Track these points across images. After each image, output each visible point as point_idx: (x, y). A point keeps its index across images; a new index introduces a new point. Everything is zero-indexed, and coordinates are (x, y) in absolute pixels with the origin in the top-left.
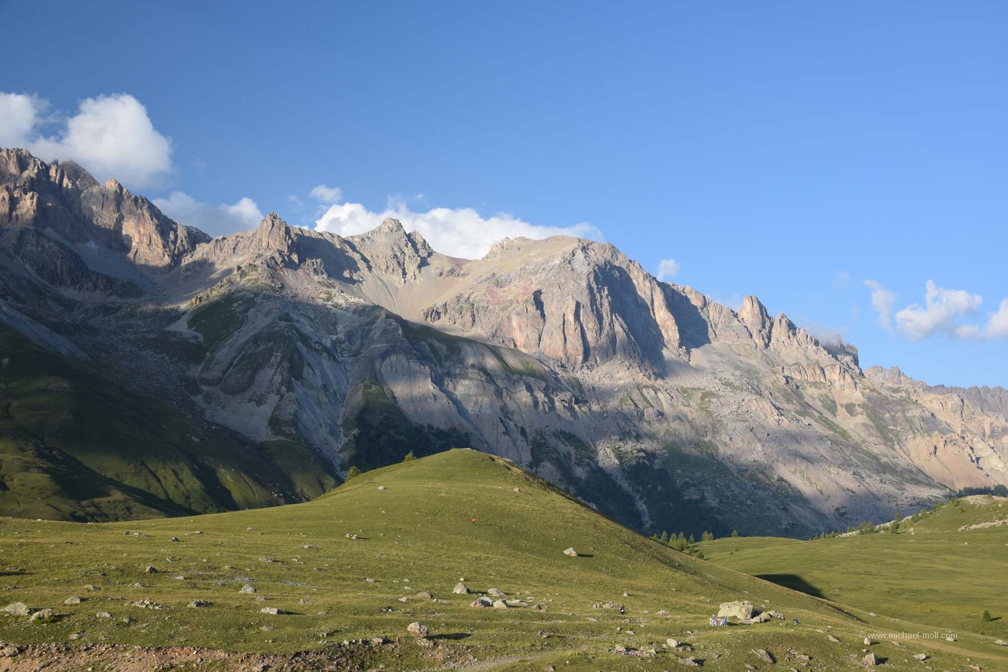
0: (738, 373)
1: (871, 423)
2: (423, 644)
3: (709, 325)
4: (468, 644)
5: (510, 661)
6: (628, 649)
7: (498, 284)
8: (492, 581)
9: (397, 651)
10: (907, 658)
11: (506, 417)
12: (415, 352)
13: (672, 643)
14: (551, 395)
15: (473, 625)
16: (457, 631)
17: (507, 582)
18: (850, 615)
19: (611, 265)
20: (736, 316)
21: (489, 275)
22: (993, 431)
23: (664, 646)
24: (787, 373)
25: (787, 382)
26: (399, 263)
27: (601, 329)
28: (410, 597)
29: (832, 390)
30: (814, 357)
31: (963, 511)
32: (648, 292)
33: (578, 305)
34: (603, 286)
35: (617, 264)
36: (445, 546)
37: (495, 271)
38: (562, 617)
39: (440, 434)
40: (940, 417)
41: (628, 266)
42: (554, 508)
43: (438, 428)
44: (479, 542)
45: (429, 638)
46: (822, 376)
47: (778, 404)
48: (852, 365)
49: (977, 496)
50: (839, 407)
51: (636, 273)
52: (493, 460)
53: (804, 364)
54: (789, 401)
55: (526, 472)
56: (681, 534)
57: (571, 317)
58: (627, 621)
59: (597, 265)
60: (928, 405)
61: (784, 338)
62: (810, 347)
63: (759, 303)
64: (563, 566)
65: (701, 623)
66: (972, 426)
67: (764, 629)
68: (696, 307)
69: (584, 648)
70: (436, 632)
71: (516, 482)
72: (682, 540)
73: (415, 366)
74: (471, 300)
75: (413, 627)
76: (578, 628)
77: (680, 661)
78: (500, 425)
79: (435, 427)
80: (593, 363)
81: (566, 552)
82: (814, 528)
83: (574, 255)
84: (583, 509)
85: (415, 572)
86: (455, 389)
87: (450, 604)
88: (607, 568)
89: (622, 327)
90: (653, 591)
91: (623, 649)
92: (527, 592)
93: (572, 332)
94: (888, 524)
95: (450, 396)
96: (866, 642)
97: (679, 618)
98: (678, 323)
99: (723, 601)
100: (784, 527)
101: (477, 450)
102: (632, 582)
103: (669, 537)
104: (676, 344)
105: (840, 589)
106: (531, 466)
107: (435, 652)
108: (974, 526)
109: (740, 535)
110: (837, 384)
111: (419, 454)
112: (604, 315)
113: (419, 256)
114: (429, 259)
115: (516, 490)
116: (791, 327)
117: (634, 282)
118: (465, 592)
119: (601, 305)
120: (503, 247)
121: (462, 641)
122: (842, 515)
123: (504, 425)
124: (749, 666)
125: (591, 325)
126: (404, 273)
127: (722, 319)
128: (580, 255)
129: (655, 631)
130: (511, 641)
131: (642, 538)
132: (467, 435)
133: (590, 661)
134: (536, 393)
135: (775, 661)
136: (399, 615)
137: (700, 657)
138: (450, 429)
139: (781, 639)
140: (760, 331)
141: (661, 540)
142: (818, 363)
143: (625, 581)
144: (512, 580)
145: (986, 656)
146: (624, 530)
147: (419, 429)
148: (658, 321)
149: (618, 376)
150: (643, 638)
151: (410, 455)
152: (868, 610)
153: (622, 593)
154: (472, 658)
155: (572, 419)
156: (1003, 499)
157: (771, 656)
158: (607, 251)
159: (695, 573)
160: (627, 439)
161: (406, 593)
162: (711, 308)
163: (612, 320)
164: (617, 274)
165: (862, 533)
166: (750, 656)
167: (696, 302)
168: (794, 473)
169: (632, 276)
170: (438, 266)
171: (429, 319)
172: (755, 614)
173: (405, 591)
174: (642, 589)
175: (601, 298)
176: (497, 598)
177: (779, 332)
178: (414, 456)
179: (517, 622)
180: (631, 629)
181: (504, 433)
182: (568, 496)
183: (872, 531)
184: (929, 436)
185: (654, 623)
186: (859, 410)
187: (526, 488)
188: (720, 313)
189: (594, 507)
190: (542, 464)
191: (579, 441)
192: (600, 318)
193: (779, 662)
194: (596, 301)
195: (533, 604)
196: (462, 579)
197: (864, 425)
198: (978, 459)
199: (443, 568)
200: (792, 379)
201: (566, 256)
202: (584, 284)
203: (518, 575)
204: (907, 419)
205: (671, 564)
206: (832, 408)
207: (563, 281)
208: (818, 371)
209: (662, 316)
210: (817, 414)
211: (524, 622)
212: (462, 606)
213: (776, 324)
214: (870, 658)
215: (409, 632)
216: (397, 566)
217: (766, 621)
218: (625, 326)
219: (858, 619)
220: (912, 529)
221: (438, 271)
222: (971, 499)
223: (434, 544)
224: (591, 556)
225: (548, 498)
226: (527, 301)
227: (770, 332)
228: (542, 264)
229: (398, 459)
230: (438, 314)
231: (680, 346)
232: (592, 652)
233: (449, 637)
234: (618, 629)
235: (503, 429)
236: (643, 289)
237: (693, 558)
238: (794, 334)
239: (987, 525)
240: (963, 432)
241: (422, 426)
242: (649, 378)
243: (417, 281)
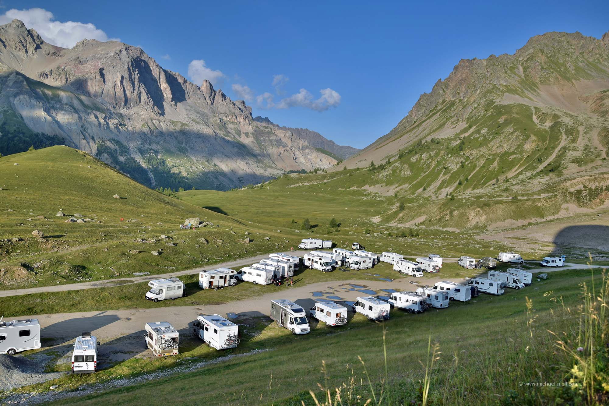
0: (198, 116)
1: (255, 141)
2: (40, 240)
3: (186, 92)
4: (64, 240)
5: (86, 247)
6: (143, 240)
7: (80, 63)
8: (77, 210)
9: (27, 244)
10: (262, 239)
11: (84, 131)
12: (34, 94)
13: (163, 237)
14: (108, 121)
15: (67, 231)
16: (59, 234)
17: (84, 211)
18: (241, 223)
19: (140, 59)
20: (199, 89)
21: (76, 57)
22: (302, 147)
23: (160, 238)
24: (220, 117)
25: (220, 121)
26: (23, 45)
27: (134, 90)
28: (33, 218)
29: (240, 126)
30: (233, 111)
31: (288, 180)
32: (158, 74)
33: (122, 77)
34: (136, 68)
35: (143, 58)
36: (52, 194)
37: (79, 56)
38: (111, 226)
39: (48, 138)
40: (283, 140)
41: (148, 60)
42: (108, 175)
43: (47, 135)
44: (70, 192)
45: (44, 238)
46: (236, 119)
47: (216, 131)
48: (249, 115)
49: (294, 174)
50: (242, 133)
51: (152, 63)
52: (77, 151)
53: (228, 113)
54: (220, 130)
55: (94, 158)
56: (169, 188)
57: (118, 83)
58: (143, 227)
59: (133, 58)
60: (279, 135)
61: (220, 101)
62: (231, 106)
63: (210, 84)
64: (112, 203)
65: (177, 228)
66: (295, 145)
67: (205, 230)
68: (180, 83)
69: (122, 240)
70: (48, 235)
71: (89, 162)
72: (169, 191)
73: (34, 102)
74: (65, 70)
75: (35, 233)
76: (119, 231)
77: (167, 244)
78: (81, 134)
79: (46, 134)
80: (129, 106)
81: (114, 196)
82: (228, 186)
83: (121, 52)
84: (123, 176)
85: (36, 206)
86: (57, 115)
87: (55, 221)
88: (134, 204)
89: (144, 90)
90: (155, 214)
91: (141, 240)
92: (94, 215)
93: (119, 90)
94: (259, 185)
95: (53, 118)
96: (246, 233)
97: (167, 226)
98: (172, 90)
99: (187, 218)
100: (215, 186)
101: (68, 146)
102: (145, 210)
103: (164, 190)
104: (170, 100)
105: (238, 212)
106: (97, 155)
107: (47, 244)
108: (292, 186)
109: (196, 189)
110: (242, 123)
111: (37, 148)
112: (136, 83)
113: (35, 43)
114: (41, 46)
115: (89, 167)
116: (224, 96)
117: (151, 68)
118: (62, 215)
119: (134, 78)
120: (83, 44)
121: (61, 238)
122: (241, 181)
123: (83, 134)
124: (197, 245)
125: (128, 88)
126: (27, 52)
127: (192, 90)
128: (124, 52)
129: (155, 231)
130: (86, 238)
131: (151, 190)
132: (63, 139)
133: (125, 246)
134: (99, 119)
135: (208, 243)
136: (27, 227)
137: (175, 243)
138: (54, 135)
139: (211, 233)
140: (210, 97)
141: (160, 191)
142: (234, 113)
143: (142, 210)
144: (87, 210)
145: (291, 237)
146: (142, 186)
147: (37, 135)
148: (162, 88)
149: (141, 113)
150: (150, 235)
151: (32, 148)
152: (248, 220)
153: (141, 215)
154: (66, 246)
155: (118, 133)
156: (304, 175)
157: (207, 241)
158: (138, 51)
159: (175, 206)
160: (145, 144)
161: (31, 216)
162: (188, 84)
163: (139, 86)
164: (143, 63)
165: (248, 188)
166: (197, 241)
167: (180, 80)
168: (221, 162)
169: (150, 65)
170: (47, 50)
171: (42, 77)
172: (200, 223)
173: (31, 215)
174: (150, 213)
175: (134, 74)
176: (79, 218)
177: (218, 98)
178: (34, 148)
179: (89, 229)
180: (144, 231)
181: (83, 139)
182: (115, 170)
183: (252, 188)
184: (278, 148)
185: (155, 228)
186: (251, 135)
187: (94, 166)
188: (192, 86)
189: (128, 175)
190: (103, 154)
191: (121, 144)
192: (133, 85)
193: (210, 243)
194: (131, 76)
195: (97, 220)
196: (61, 209)
197: (252, 142)
198: (296, 158)
199: (51, 204)
200: (223, 120)
201: (117, 52)
202: (126, 67)
203: (90, 207)
204: (270, 140)
205: (164, 202)
206: (239, 134)
207: (115, 64)
208: (234, 117)
209: (164, 86)
210: (232, 136)
211: (93, 229)
212: (61, 222)
213: (217, 94)
214: (247, 240)
215: (33, 235)
216: (26, 203)
217: (205, 226)
218: (146, 89)
219: (244, 224)
220: (268, 187)
221: (47, 53)
222: (292, 175)
223: (46, 193)
224: (126, 198)
225: (105, 171)
226: (96, 73)
227: (214, 98)
228: (104, 54)
229: (25, 150)
230: (47, 75)
231: (172, 101)
232: (126, 242)
233: (54, 237)
234: (139, 231)
235: (82, 137)
236: (155, 72)
237: (174, 199)
238: (225, 99)
239: (297, 185)
240: (291, 147)
241: (39, 133)
242: (157, 115)
243: (35, 57)
